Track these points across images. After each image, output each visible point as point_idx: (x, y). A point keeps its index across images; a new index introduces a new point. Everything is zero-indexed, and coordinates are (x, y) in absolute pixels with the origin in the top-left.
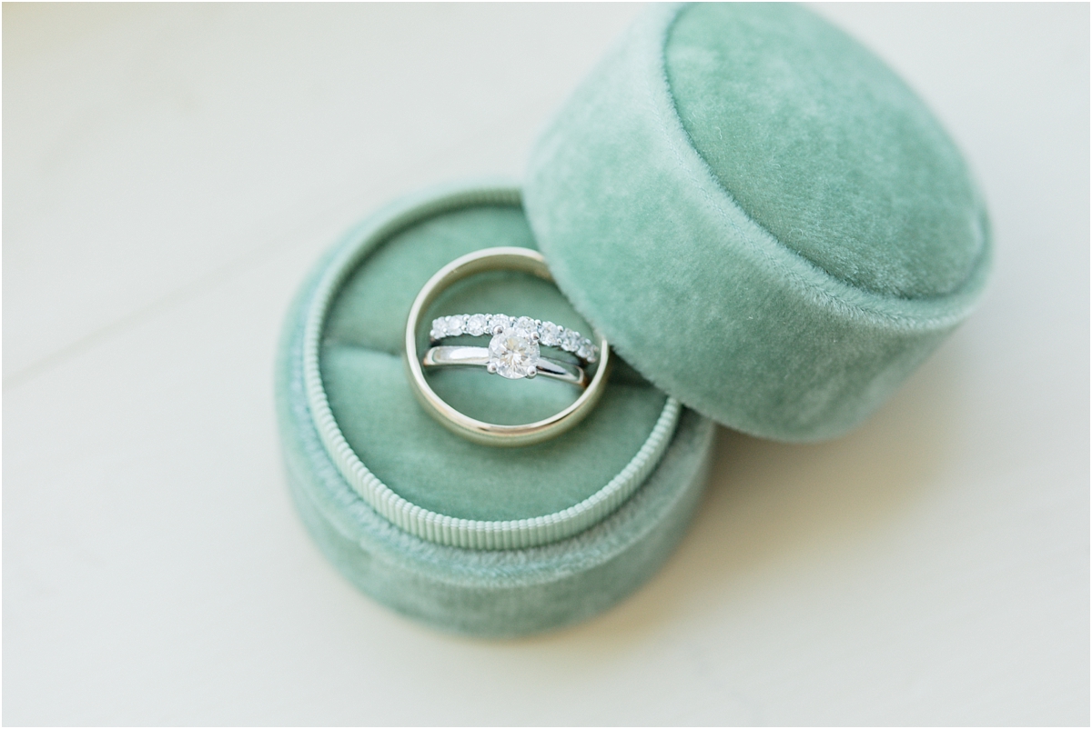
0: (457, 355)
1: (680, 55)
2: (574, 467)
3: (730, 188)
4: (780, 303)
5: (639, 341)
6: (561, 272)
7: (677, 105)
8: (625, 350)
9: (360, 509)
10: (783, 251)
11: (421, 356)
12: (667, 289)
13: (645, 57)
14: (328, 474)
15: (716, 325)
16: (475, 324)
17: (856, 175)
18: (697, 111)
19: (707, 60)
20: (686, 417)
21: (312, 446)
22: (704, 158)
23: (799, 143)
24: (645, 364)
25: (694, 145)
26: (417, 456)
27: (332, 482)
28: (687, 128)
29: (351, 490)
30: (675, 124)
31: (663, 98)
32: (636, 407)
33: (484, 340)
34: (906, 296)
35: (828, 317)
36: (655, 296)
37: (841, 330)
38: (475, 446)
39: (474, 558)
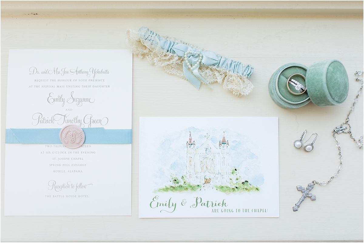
0: (292, 83)
1: (330, 68)
2: (296, 99)
3: (327, 84)
4: (325, 97)
5: (309, 91)
6: (306, 80)
7: (327, 73)
8: (308, 91)
9: (275, 91)
10: (328, 93)
11: (289, 81)
12: (315, 89)
13: (326, 66)
14: (274, 86)
15: (318, 95)
16: (296, 82)
17: (339, 88)
18: (329, 75)
19: (332, 70)
20: (309, 99)
21: (274, 83)
22: (327, 80)
23: (336, 83)
24: (309, 94)
25: (326, 78)
26: (283, 89)
27: (274, 87)
28: (327, 76)
29: (275, 89)
30: (326, 75)
31: (326, 72)
32: (305, 96)
33: (296, 84)
34: (336, 101)
35: (328, 100)
36: (314, 89)
37: (328, 101)
38: (289, 91)
39: (283, 101)
